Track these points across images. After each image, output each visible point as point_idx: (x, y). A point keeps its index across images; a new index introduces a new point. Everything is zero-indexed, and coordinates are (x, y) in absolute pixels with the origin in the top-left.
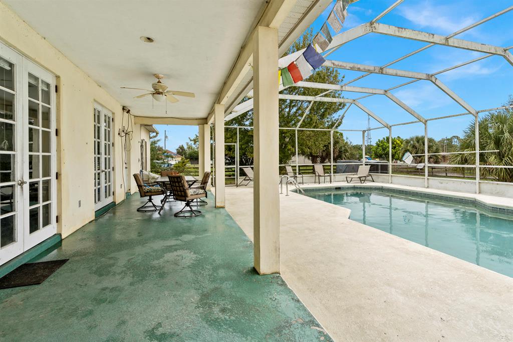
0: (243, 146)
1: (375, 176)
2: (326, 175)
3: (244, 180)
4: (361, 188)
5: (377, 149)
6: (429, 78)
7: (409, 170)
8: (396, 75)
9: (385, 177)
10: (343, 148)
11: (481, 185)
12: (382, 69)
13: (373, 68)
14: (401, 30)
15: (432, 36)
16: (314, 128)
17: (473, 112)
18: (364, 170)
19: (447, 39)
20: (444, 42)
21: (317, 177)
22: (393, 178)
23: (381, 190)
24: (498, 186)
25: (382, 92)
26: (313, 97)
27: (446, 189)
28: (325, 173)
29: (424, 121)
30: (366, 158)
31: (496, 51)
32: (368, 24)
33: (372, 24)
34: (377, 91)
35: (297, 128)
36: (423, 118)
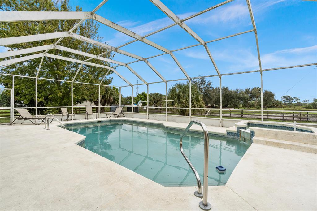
0: (31, 93)
1: (125, 114)
2: (94, 113)
3: (18, 119)
4: (114, 121)
5: (137, 99)
6: (144, 60)
7: (152, 110)
8: (125, 55)
9: (130, 114)
10: (116, 98)
11: (168, 116)
12: (116, 49)
13: (111, 48)
14: (114, 24)
15: (134, 34)
16: (90, 83)
17: (165, 81)
18: (119, 110)
19: (143, 38)
20: (141, 39)
21: (87, 115)
22: (134, 114)
23: (126, 122)
24: (173, 117)
25: (124, 64)
26: (82, 61)
27: (155, 120)
28: (93, 112)
29: (147, 84)
30: (134, 104)
31: (167, 51)
32: (90, 13)
33: (92, 13)
34: (121, 64)
35: (73, 82)
36: (147, 83)
